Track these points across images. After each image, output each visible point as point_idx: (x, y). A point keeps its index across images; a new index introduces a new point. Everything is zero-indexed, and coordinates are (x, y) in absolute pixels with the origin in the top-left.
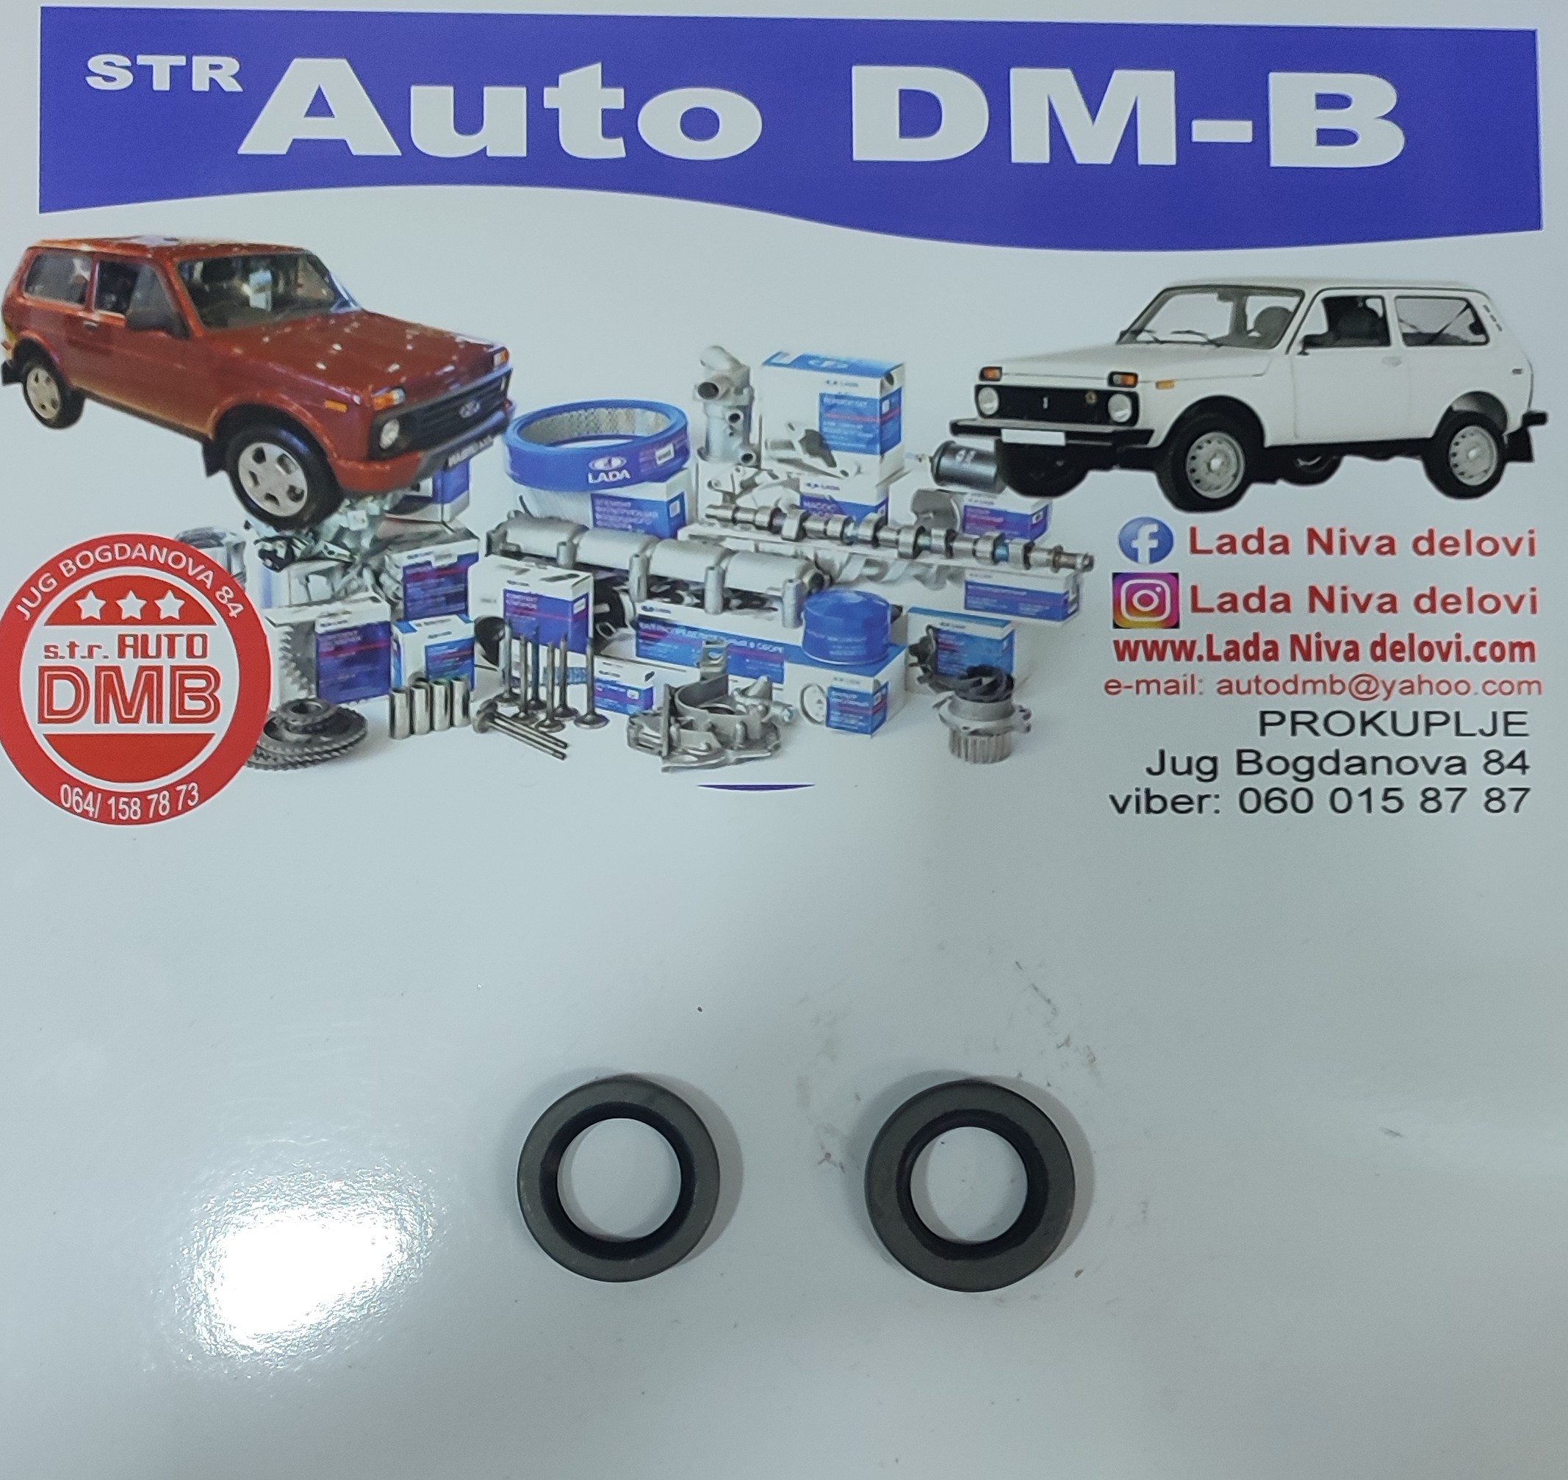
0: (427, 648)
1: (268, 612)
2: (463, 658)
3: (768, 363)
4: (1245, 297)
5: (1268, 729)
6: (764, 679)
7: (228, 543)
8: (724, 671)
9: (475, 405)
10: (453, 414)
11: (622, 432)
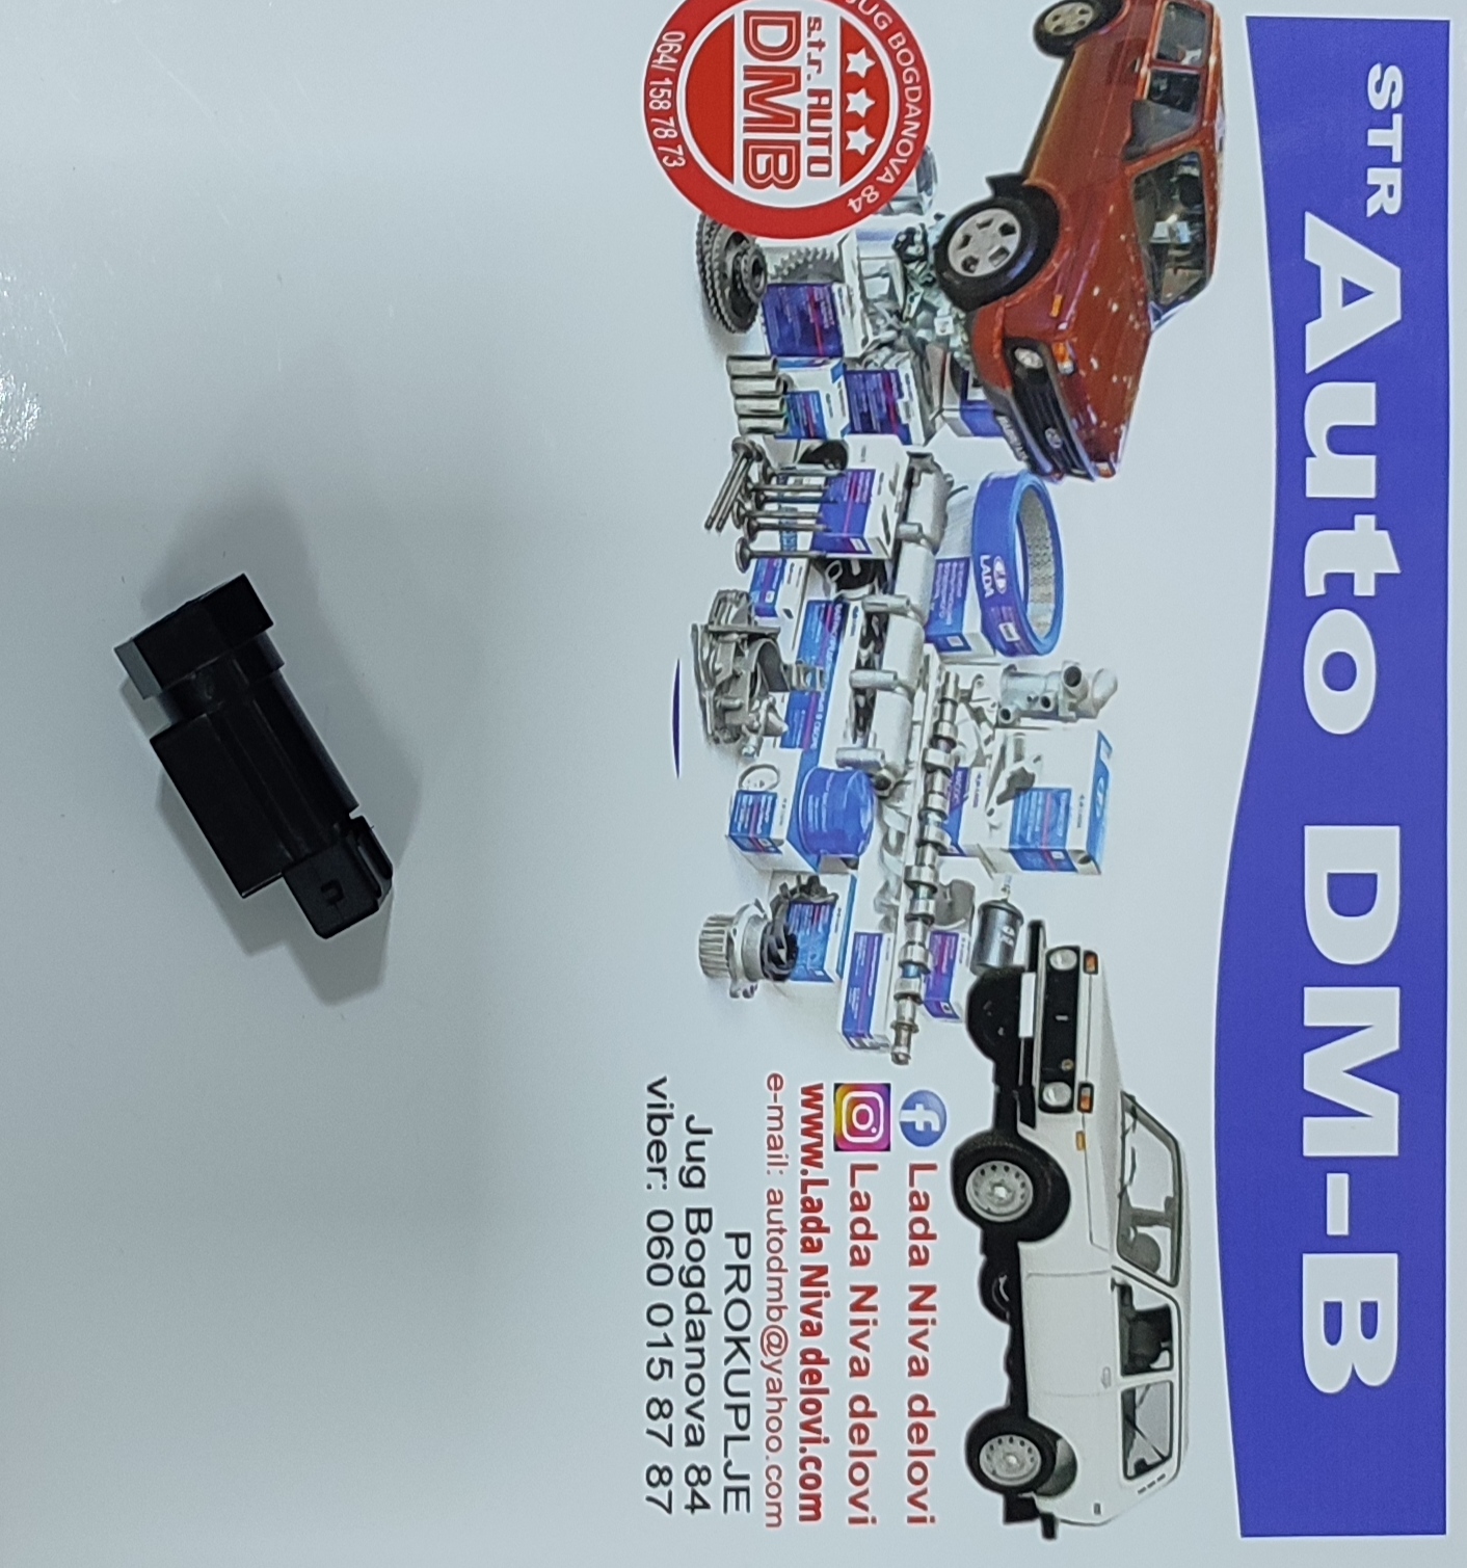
0: (817, 393)
1: (853, 237)
2: (807, 428)
3: (1101, 737)
4: (1169, 1224)
5: (733, 1241)
6: (785, 728)
7: (921, 198)
8: (793, 689)
9: (1057, 443)
10: (1049, 422)
11: (1031, 590)
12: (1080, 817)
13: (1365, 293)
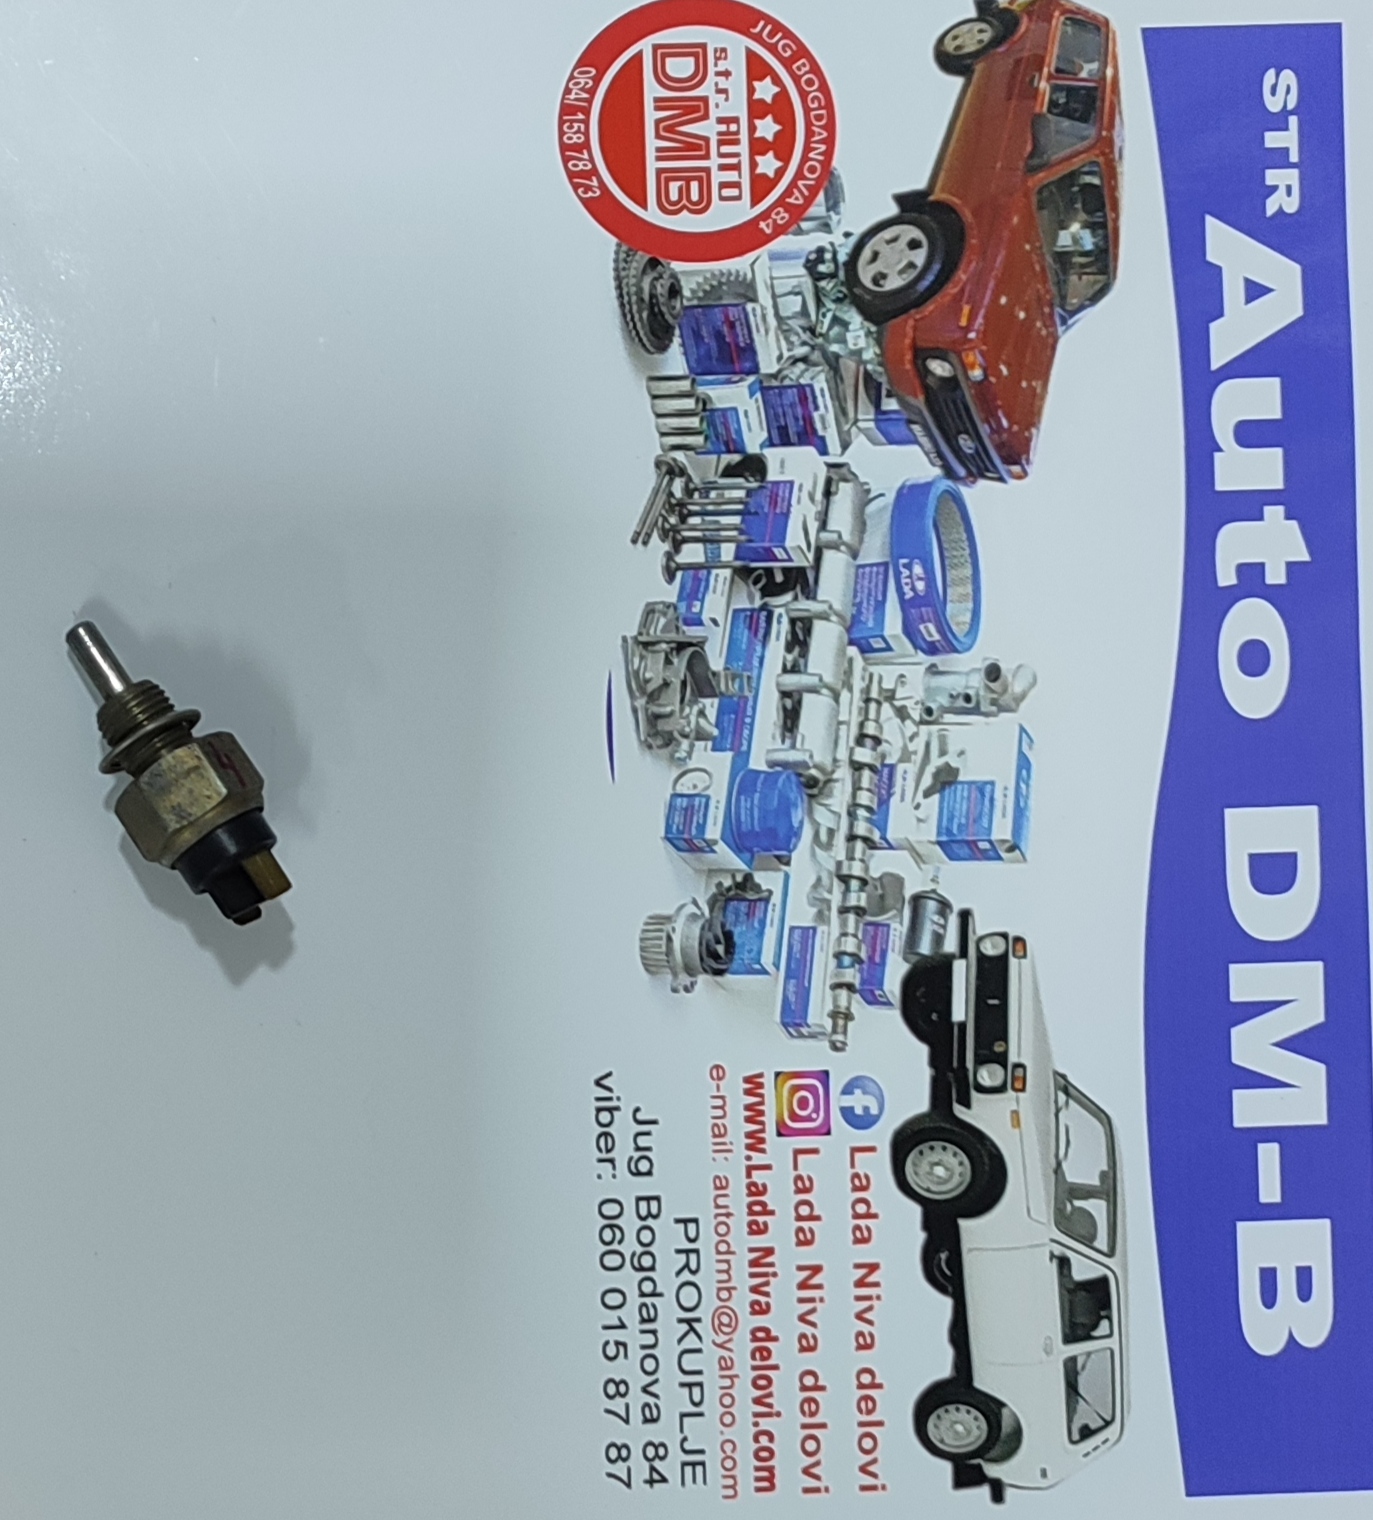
0: (735, 410)
1: (765, 258)
2: (726, 444)
3: (1022, 730)
4: (1105, 1197)
5: (682, 1226)
6: (716, 732)
7: (830, 217)
8: (722, 694)
9: (970, 448)
10: (961, 428)
11: (949, 591)
12: (1004, 808)
13: (1268, 290)
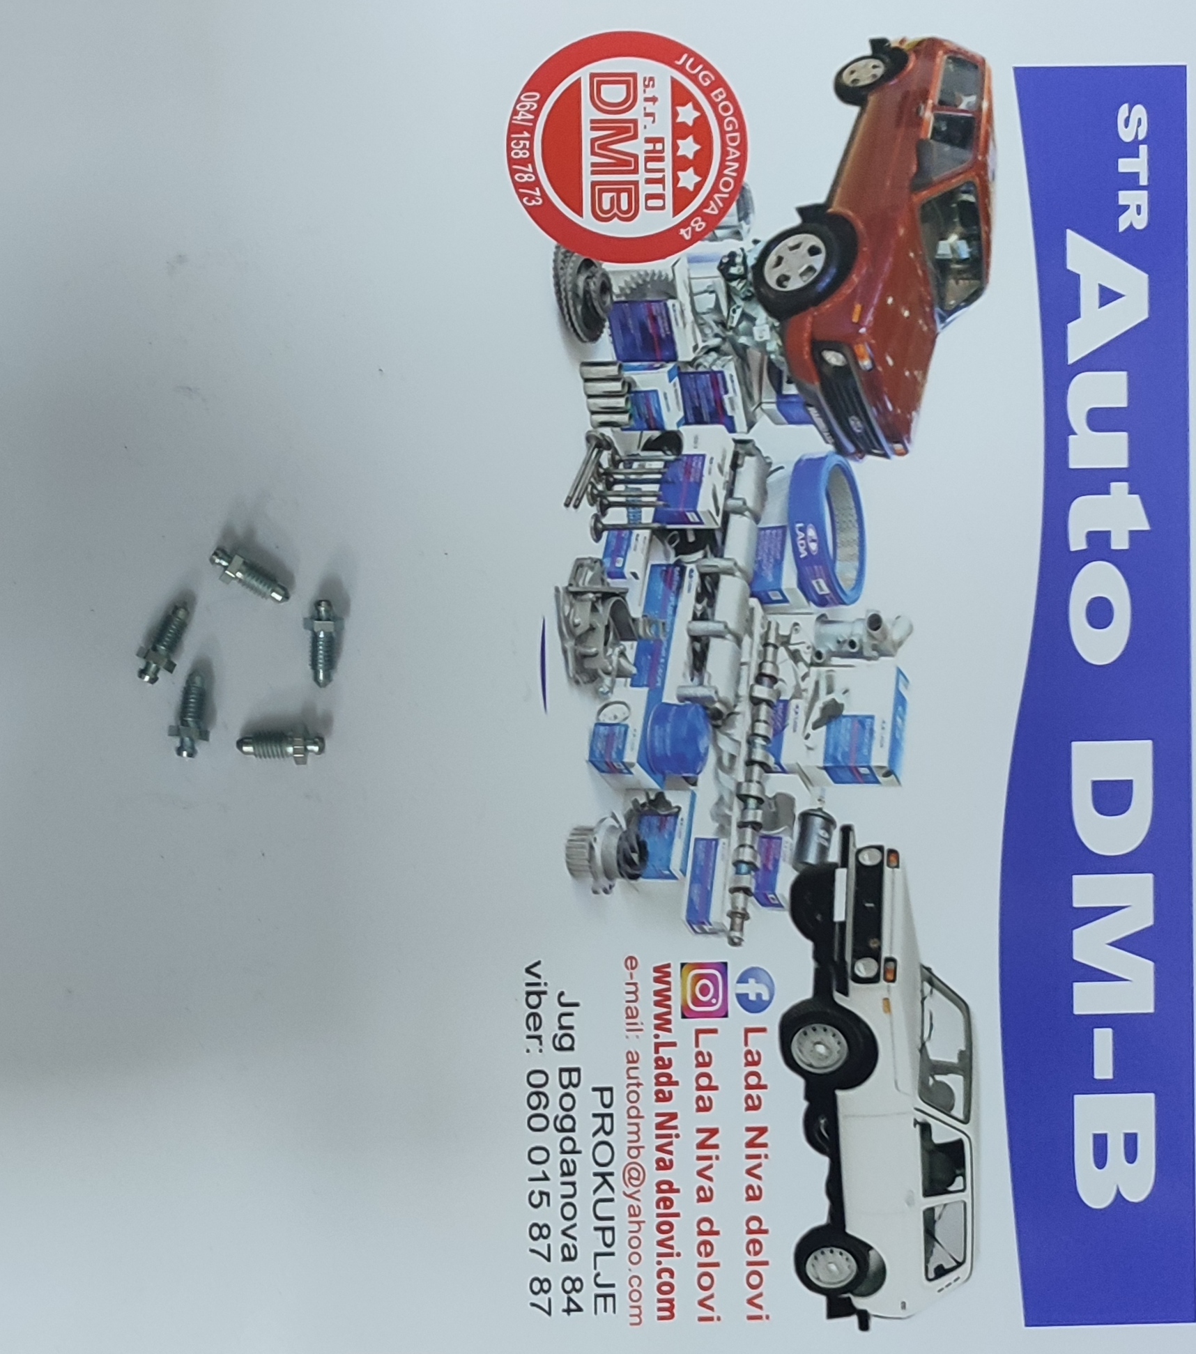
0: (655, 391)
1: (684, 261)
2: (647, 421)
3: (899, 672)
4: (962, 1073)
5: (598, 1093)
6: (634, 671)
7: (741, 226)
8: (640, 637)
9: (859, 428)
10: (851, 411)
11: (839, 551)
12: (882, 738)
13: (1117, 296)
